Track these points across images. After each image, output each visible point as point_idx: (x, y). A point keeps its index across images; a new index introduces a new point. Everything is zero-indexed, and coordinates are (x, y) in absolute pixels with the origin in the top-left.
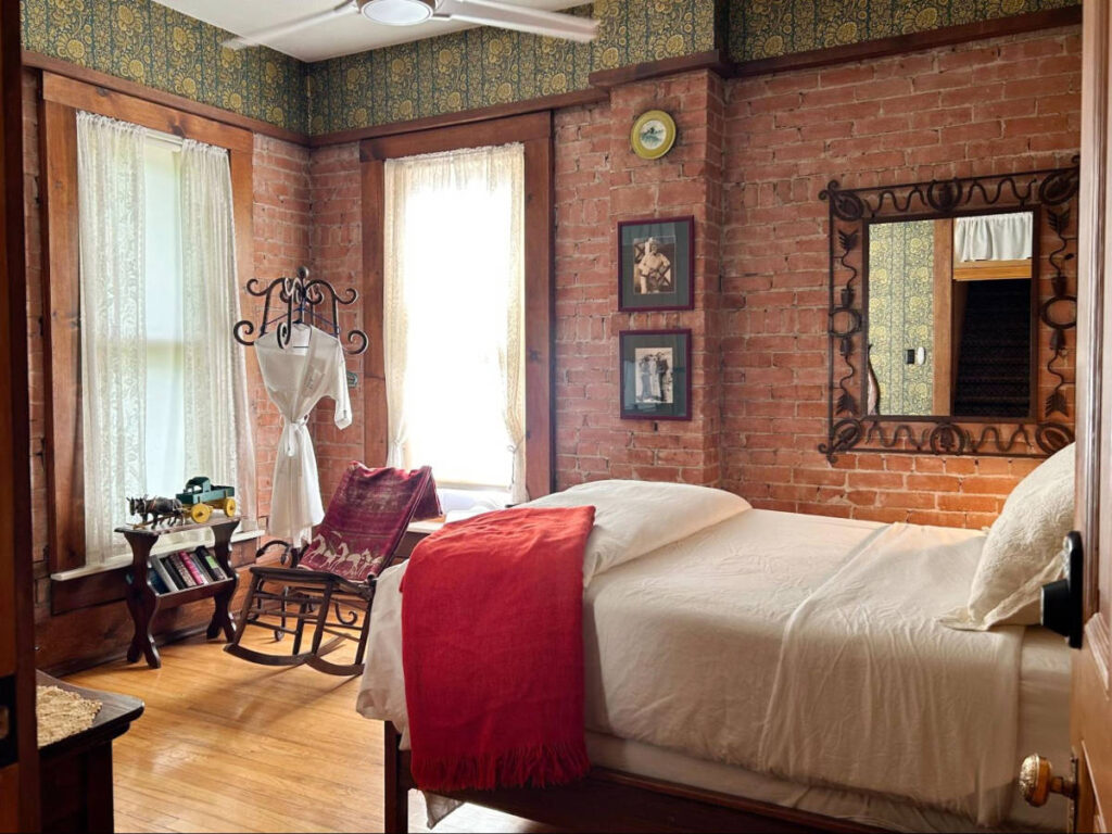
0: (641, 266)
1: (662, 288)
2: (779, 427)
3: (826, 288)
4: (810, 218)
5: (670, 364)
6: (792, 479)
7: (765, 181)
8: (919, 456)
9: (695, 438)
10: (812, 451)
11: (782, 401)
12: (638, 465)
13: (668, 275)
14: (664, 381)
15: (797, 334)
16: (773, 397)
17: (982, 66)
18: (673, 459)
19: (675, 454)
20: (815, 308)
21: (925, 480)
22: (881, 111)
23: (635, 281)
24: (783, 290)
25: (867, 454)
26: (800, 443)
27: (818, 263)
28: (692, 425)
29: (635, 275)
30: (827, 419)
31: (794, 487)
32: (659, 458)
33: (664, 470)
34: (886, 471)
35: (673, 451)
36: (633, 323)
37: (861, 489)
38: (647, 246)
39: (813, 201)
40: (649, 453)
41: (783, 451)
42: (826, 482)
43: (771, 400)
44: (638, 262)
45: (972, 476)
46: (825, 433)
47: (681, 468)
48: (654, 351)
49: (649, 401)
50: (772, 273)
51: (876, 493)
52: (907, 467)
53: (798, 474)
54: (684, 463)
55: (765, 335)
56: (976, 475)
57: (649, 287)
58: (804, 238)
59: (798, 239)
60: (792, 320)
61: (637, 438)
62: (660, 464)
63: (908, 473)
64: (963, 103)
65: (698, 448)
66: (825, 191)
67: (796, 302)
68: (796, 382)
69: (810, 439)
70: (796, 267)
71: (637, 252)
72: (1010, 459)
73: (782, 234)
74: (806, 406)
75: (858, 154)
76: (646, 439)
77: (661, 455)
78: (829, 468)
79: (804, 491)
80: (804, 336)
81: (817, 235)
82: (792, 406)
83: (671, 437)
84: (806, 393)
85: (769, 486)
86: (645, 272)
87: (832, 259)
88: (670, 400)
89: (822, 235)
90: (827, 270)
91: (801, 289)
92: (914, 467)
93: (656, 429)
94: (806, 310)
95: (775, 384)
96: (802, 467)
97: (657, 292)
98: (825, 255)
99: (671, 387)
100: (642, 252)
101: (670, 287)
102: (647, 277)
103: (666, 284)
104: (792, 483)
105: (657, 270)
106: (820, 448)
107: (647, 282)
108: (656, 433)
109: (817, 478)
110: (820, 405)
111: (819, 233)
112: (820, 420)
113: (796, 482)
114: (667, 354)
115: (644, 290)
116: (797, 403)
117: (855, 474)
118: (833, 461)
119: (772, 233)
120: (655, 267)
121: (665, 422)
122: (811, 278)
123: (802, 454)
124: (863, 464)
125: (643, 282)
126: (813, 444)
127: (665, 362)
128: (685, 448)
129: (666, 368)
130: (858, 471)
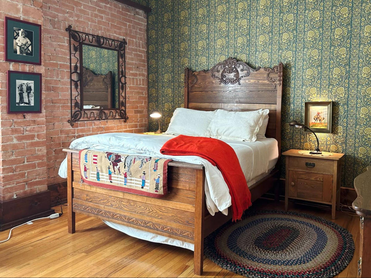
0: (17, 41)
1: (27, 54)
2: (55, 115)
3: (69, 64)
4: (62, 37)
5: (33, 88)
6: (60, 134)
7: (46, 17)
8: (94, 121)
9: (42, 120)
10: (66, 123)
11: (56, 104)
12: (16, 135)
13: (30, 48)
14: (30, 96)
15: (60, 79)
16: (52, 103)
17: (105, 5)
18: (33, 130)
19: (34, 128)
20: (65, 70)
21: (96, 128)
22: (82, 7)
23: (14, 48)
24: (55, 62)
25: (81, 122)
26: (62, 120)
27: (65, 54)
28: (41, 115)
29: (14, 45)
30: (70, 111)
31: (60, 136)
32: (26, 131)
33: (28, 136)
34: (86, 127)
35: (33, 127)
36: (12, 67)
37: (80, 134)
38: (20, 32)
39: (63, 31)
40: (22, 129)
41: (56, 124)
42: (70, 133)
43: (52, 104)
44: (16, 39)
45: (106, 126)
46: (70, 116)
47: (36, 134)
48: (25, 82)
49: (23, 105)
50: (50, 55)
51: (84, 135)
52: (91, 125)
53: (62, 131)
54: (38, 131)
55: (49, 78)
56: (107, 125)
57: (21, 52)
58: (61, 44)
59: (59, 43)
60: (58, 74)
61: (15, 122)
62: (26, 133)
63: (92, 127)
64: (102, 14)
65: (43, 124)
66: (67, 28)
67: (59, 67)
68: (60, 97)
69: (65, 118)
70: (59, 54)
71: (15, 34)
72: (113, 120)
73: (53, 40)
74: (64, 106)
75: (76, 19)
76: (20, 123)
77: (27, 129)
78: (71, 128)
79: (64, 138)
80: (62, 80)
81: (65, 44)
82: (59, 107)
83: (32, 120)
84: (63, 101)
85: (52, 138)
86: (20, 44)
87: (71, 54)
88: (32, 104)
89: (66, 44)
90: (68, 57)
91: (61, 63)
92: (93, 125)
93: (25, 118)
94: (62, 71)
95: (53, 98)
96: (63, 129)
97: (25, 55)
98: (68, 52)
99: (33, 98)
100: (18, 34)
101: (31, 54)
102: (20, 47)
103: (29, 52)
104: (60, 135)
105: (25, 45)
106: (68, 121)
107: (20, 49)
108: (25, 120)
109: (67, 132)
110: (68, 106)
111: (65, 43)
112: (68, 111)
113: (61, 135)
114: (31, 83)
115: (18, 53)
116: (61, 105)
117: (78, 129)
118: (72, 125)
119: (49, 39)
120: (24, 43)
121: (29, 114)
122: (64, 59)
123: (63, 124)
124: (81, 125)
125: (18, 49)
126: (66, 120)
127: (30, 87)
128: (38, 125)
129: (31, 90)
130: (79, 128)
